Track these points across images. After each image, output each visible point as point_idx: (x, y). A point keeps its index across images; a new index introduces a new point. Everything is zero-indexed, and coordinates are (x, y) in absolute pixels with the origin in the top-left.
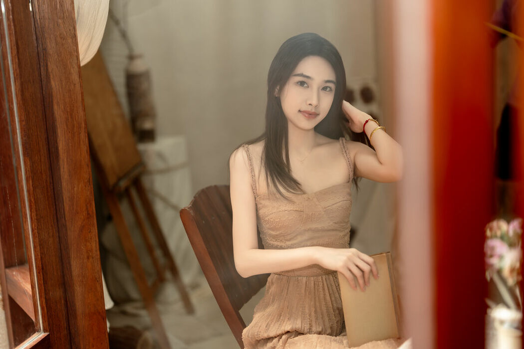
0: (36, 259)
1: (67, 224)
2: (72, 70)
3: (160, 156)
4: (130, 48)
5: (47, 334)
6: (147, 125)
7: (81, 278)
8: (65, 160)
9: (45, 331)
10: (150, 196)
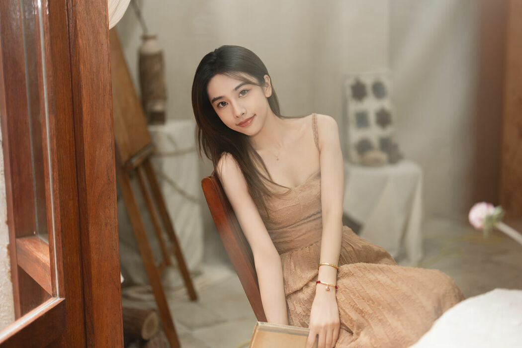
0: (55, 222)
1: (87, 188)
2: (100, 29)
3: (170, 138)
4: (145, 29)
5: (62, 299)
6: (158, 107)
7: (98, 245)
8: (89, 122)
9: (61, 296)
10: (159, 179)
